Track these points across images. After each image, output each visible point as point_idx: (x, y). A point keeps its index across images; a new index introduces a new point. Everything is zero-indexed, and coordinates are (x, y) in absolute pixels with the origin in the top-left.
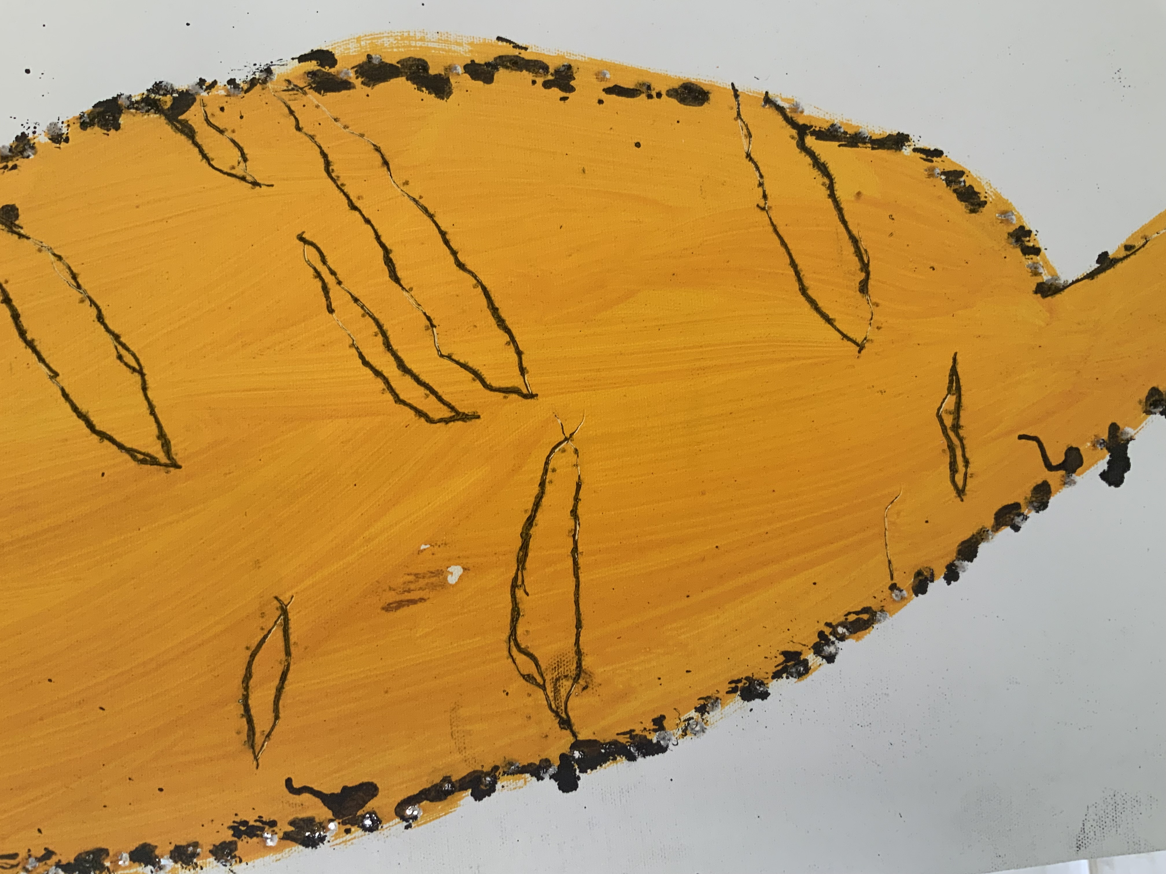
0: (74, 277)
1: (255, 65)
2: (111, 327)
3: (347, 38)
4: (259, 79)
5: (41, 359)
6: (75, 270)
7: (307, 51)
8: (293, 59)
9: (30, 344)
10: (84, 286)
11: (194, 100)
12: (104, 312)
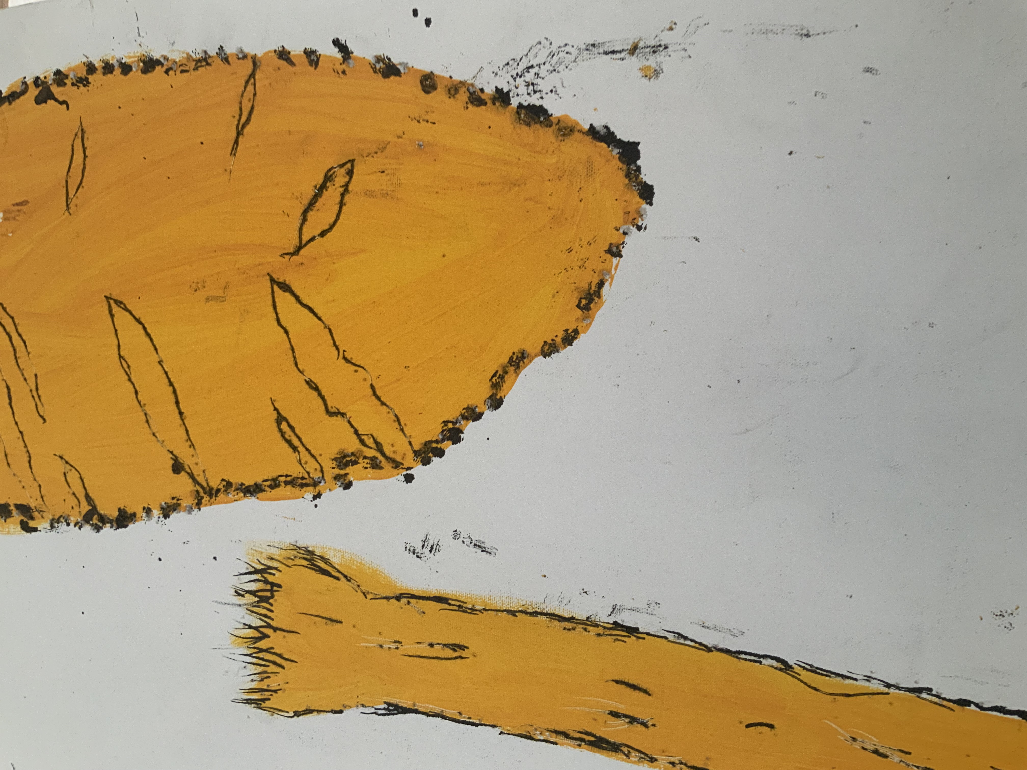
0: (147, 421)
1: (59, 532)
2: (132, 386)
3: (14, 535)
4: (56, 522)
5: (166, 373)
6: (146, 425)
7: (33, 534)
8: (40, 531)
9: (171, 384)
10: (143, 414)
11: (84, 517)
12: (134, 396)
